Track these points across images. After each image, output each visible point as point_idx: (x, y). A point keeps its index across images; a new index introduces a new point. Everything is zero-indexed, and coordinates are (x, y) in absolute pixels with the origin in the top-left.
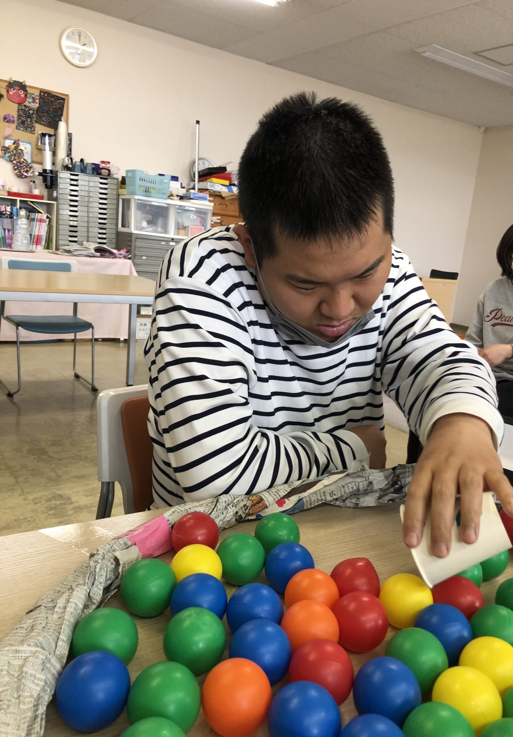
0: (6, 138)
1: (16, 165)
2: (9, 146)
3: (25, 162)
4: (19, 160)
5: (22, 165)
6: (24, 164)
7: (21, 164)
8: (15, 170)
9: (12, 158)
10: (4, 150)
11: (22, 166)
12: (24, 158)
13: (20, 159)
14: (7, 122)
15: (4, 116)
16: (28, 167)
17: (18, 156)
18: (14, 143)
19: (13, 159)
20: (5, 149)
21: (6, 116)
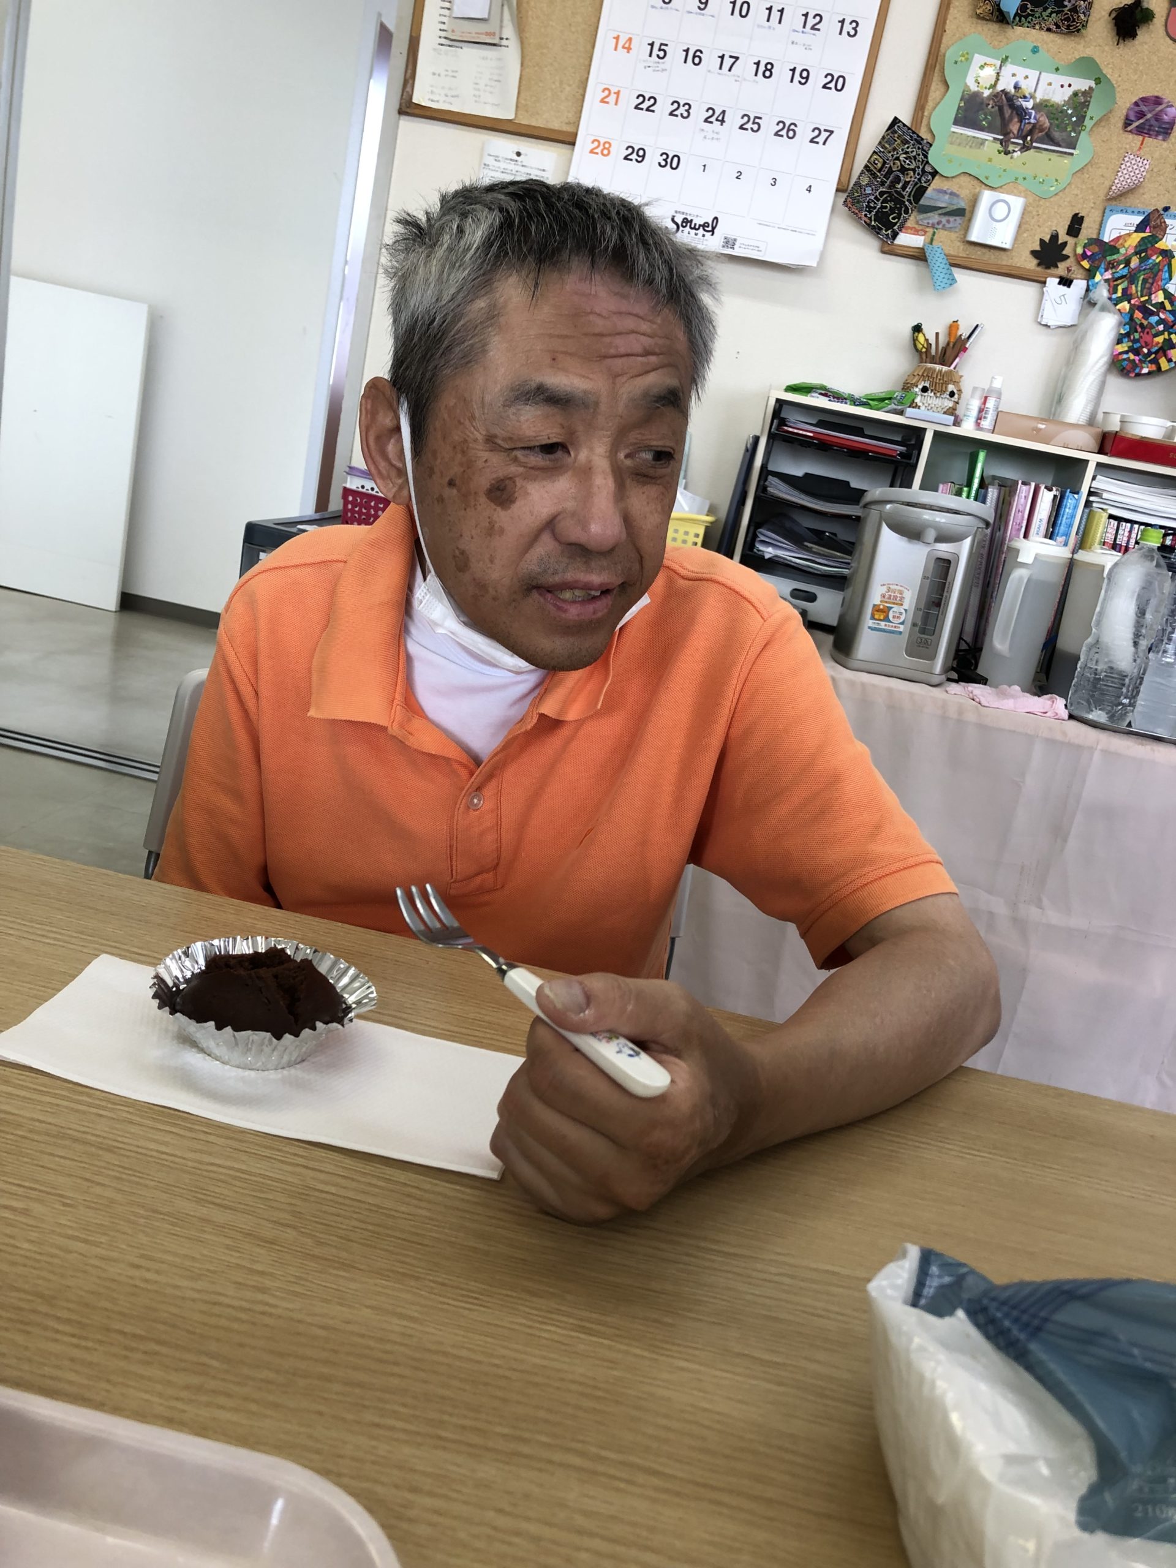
0: (1117, 200)
1: (1130, 318)
2: (1118, 238)
8: (1120, 341)
9: (1117, 291)
10: (1090, 258)
12: (1170, 288)
13: (1150, 295)
14: (1140, 131)
15: (1136, 104)
17: (1145, 281)
18: (1140, 228)
19: (1119, 294)
20: (1096, 249)
21: (1144, 109)
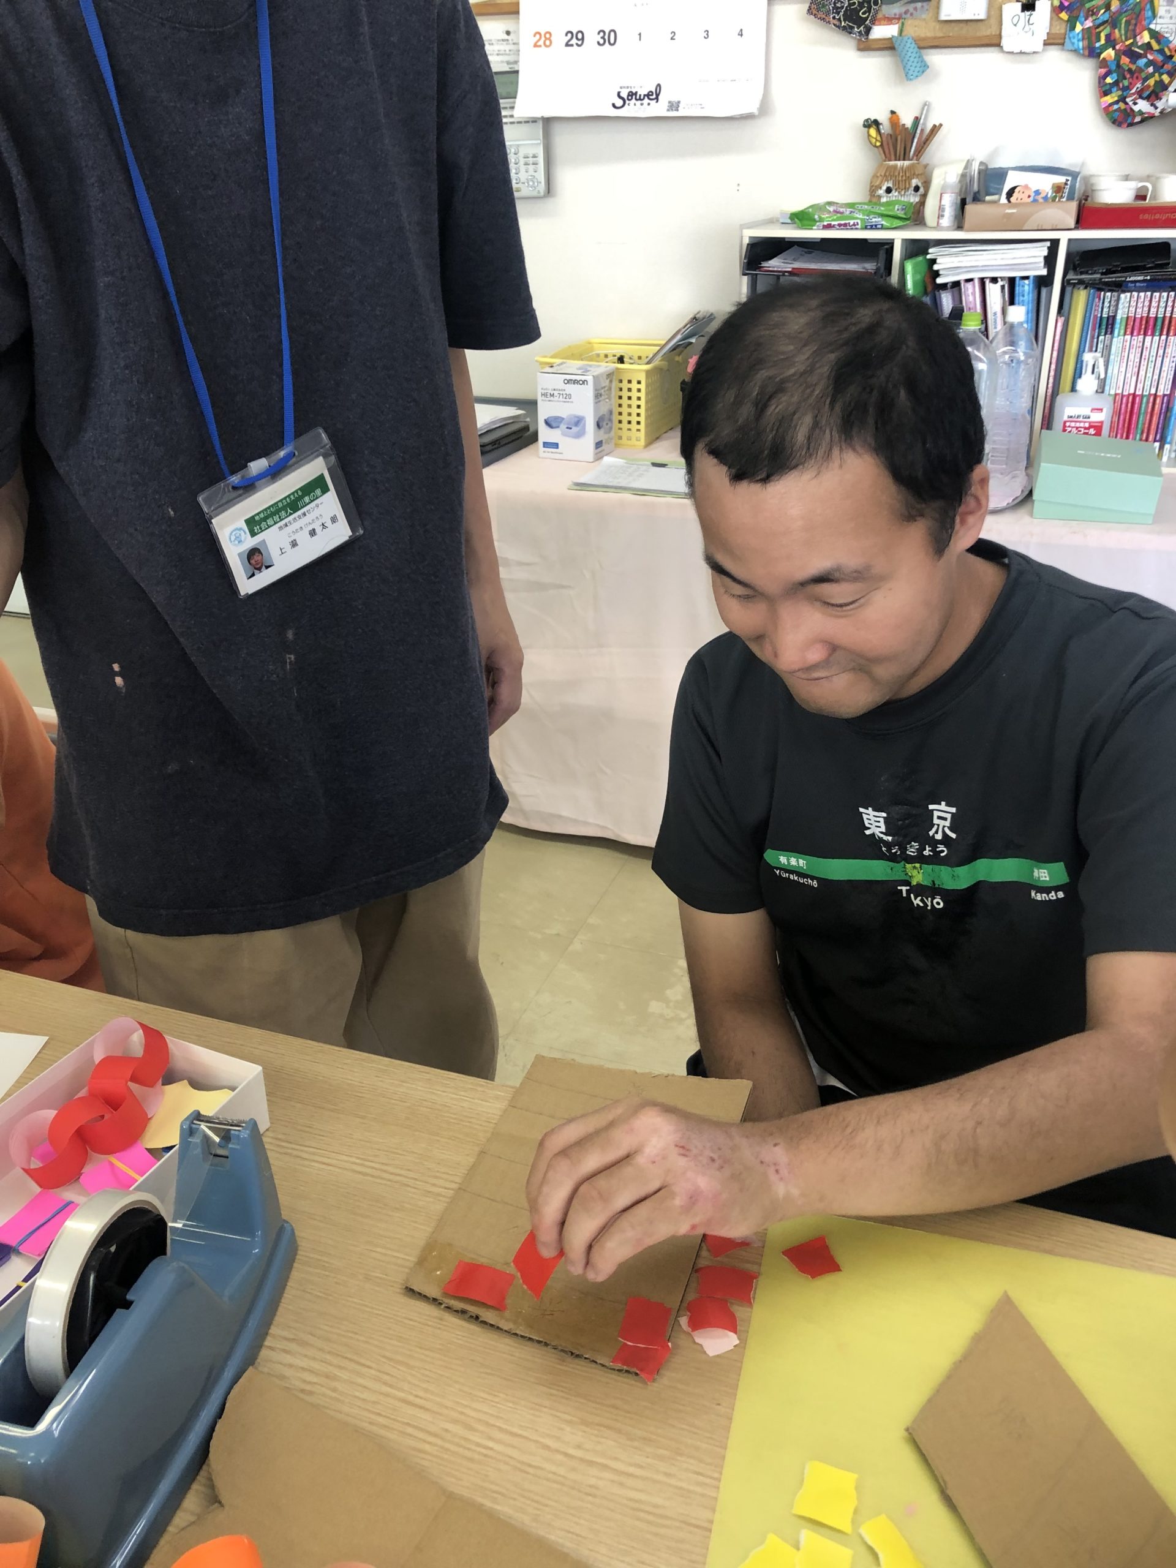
1: (1114, 67)
3: (1155, 46)
4: (1128, 43)
5: (1142, 62)
6: (1150, 57)
7: (1134, 56)
8: (1106, 93)
9: (1099, 40)
10: (1068, 9)
11: (1140, 70)
12: (1155, 26)
13: (1135, 37)
16: (1168, 67)
17: (1128, 23)
19: (1103, 41)
